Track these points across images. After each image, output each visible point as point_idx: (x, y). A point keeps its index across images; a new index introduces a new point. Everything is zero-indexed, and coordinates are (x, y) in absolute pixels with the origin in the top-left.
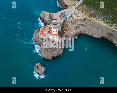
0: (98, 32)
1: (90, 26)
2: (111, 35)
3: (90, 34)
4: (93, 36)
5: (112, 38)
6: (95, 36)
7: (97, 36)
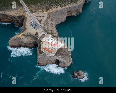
0: (63, 16)
1: (56, 17)
2: (69, 11)
3: (60, 22)
4: (62, 21)
5: (71, 13)
6: (63, 20)
7: (64, 20)
